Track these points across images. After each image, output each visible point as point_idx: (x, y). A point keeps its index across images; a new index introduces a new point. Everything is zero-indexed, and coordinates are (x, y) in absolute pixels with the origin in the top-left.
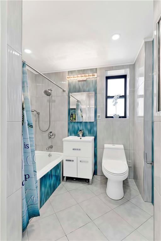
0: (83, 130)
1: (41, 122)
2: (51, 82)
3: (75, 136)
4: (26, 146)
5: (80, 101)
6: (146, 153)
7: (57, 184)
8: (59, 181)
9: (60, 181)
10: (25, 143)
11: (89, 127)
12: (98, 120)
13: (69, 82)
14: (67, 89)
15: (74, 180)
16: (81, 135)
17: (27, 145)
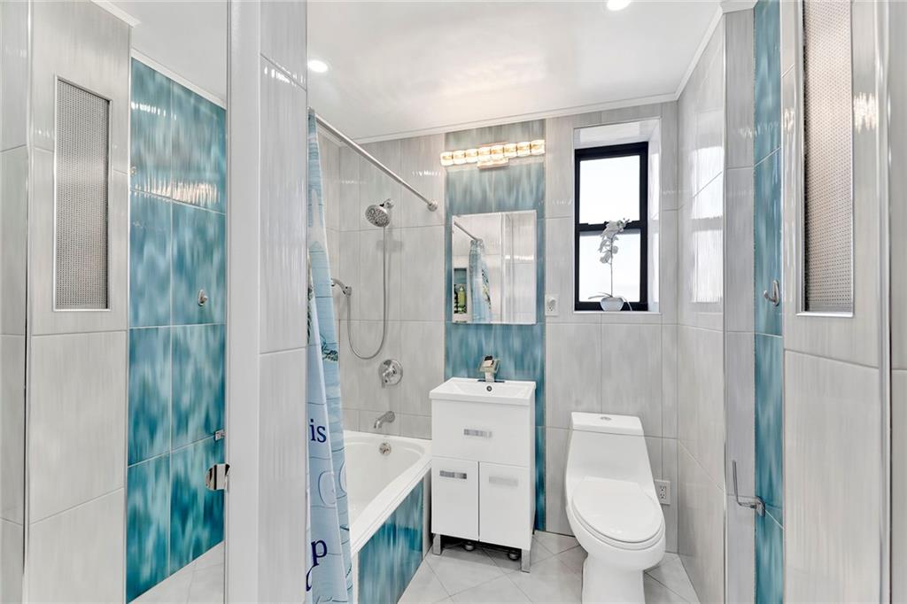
0: (497, 356)
1: (355, 324)
2: (390, 174)
3: (469, 377)
4: (316, 433)
5: (481, 241)
6: (734, 464)
7: (413, 565)
8: (416, 552)
9: (421, 550)
10: (312, 421)
11: (516, 343)
12: (547, 320)
13: (448, 173)
14: (440, 201)
15: (469, 547)
16: (488, 376)
17: (321, 430)
